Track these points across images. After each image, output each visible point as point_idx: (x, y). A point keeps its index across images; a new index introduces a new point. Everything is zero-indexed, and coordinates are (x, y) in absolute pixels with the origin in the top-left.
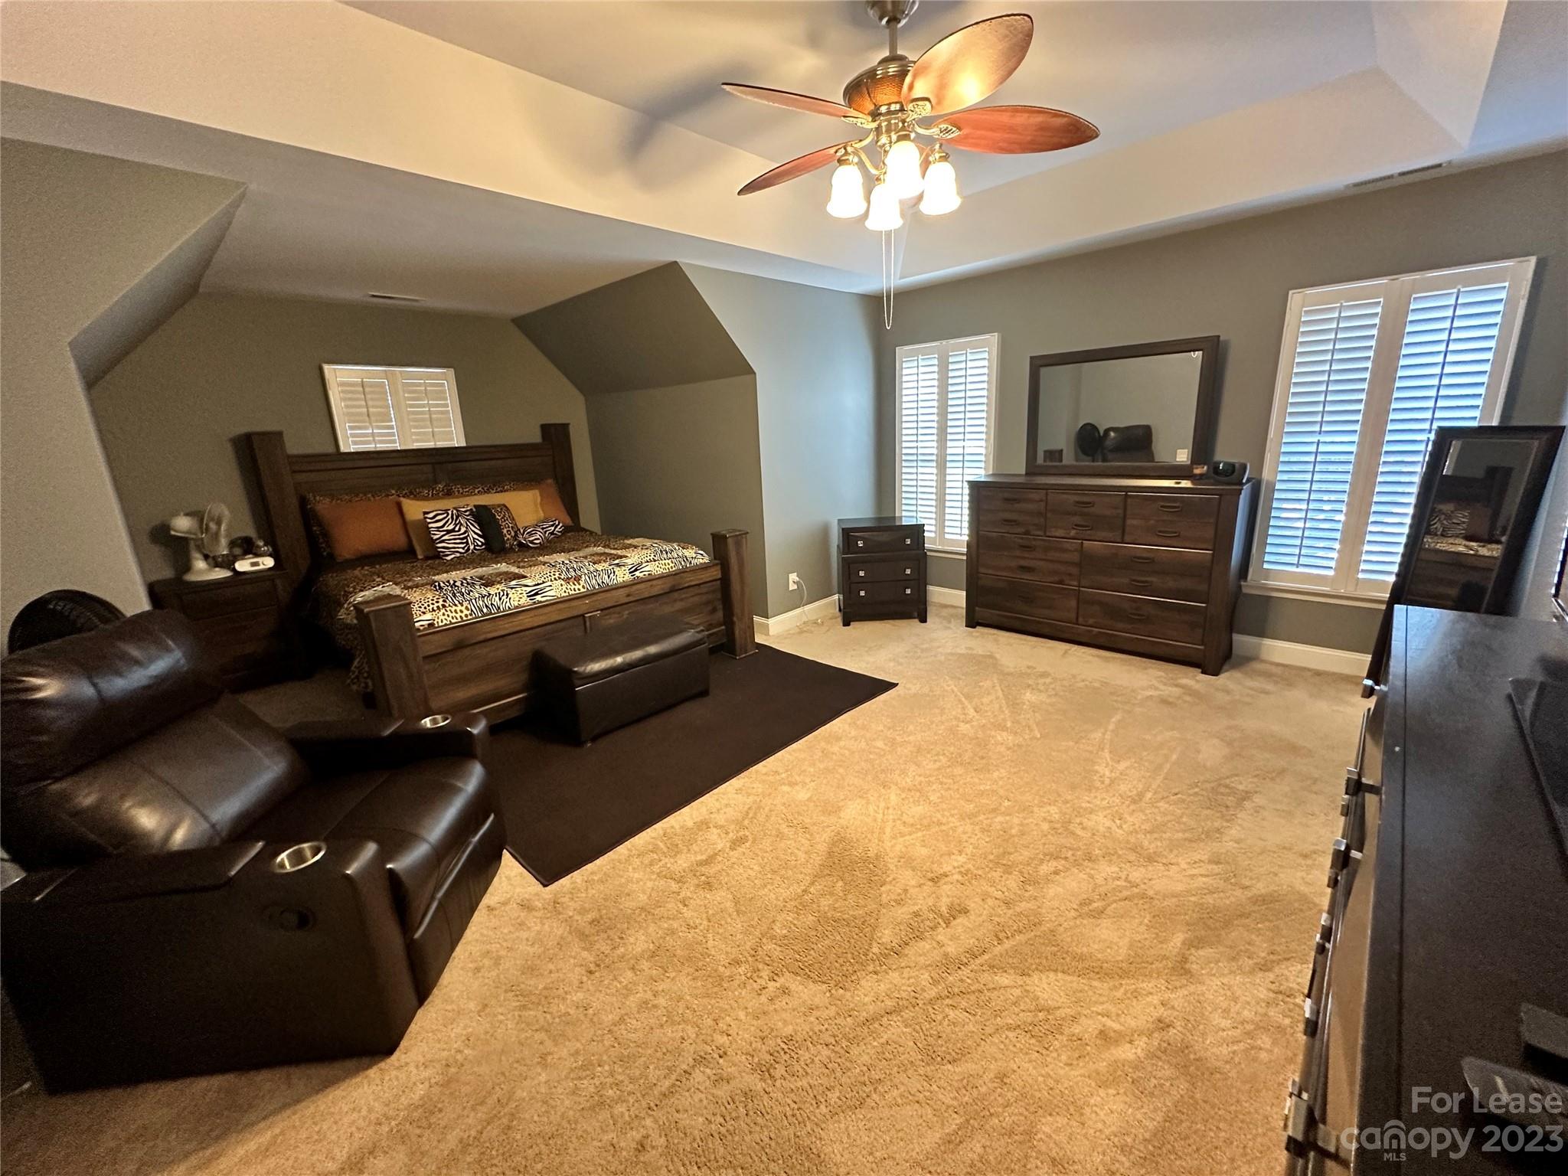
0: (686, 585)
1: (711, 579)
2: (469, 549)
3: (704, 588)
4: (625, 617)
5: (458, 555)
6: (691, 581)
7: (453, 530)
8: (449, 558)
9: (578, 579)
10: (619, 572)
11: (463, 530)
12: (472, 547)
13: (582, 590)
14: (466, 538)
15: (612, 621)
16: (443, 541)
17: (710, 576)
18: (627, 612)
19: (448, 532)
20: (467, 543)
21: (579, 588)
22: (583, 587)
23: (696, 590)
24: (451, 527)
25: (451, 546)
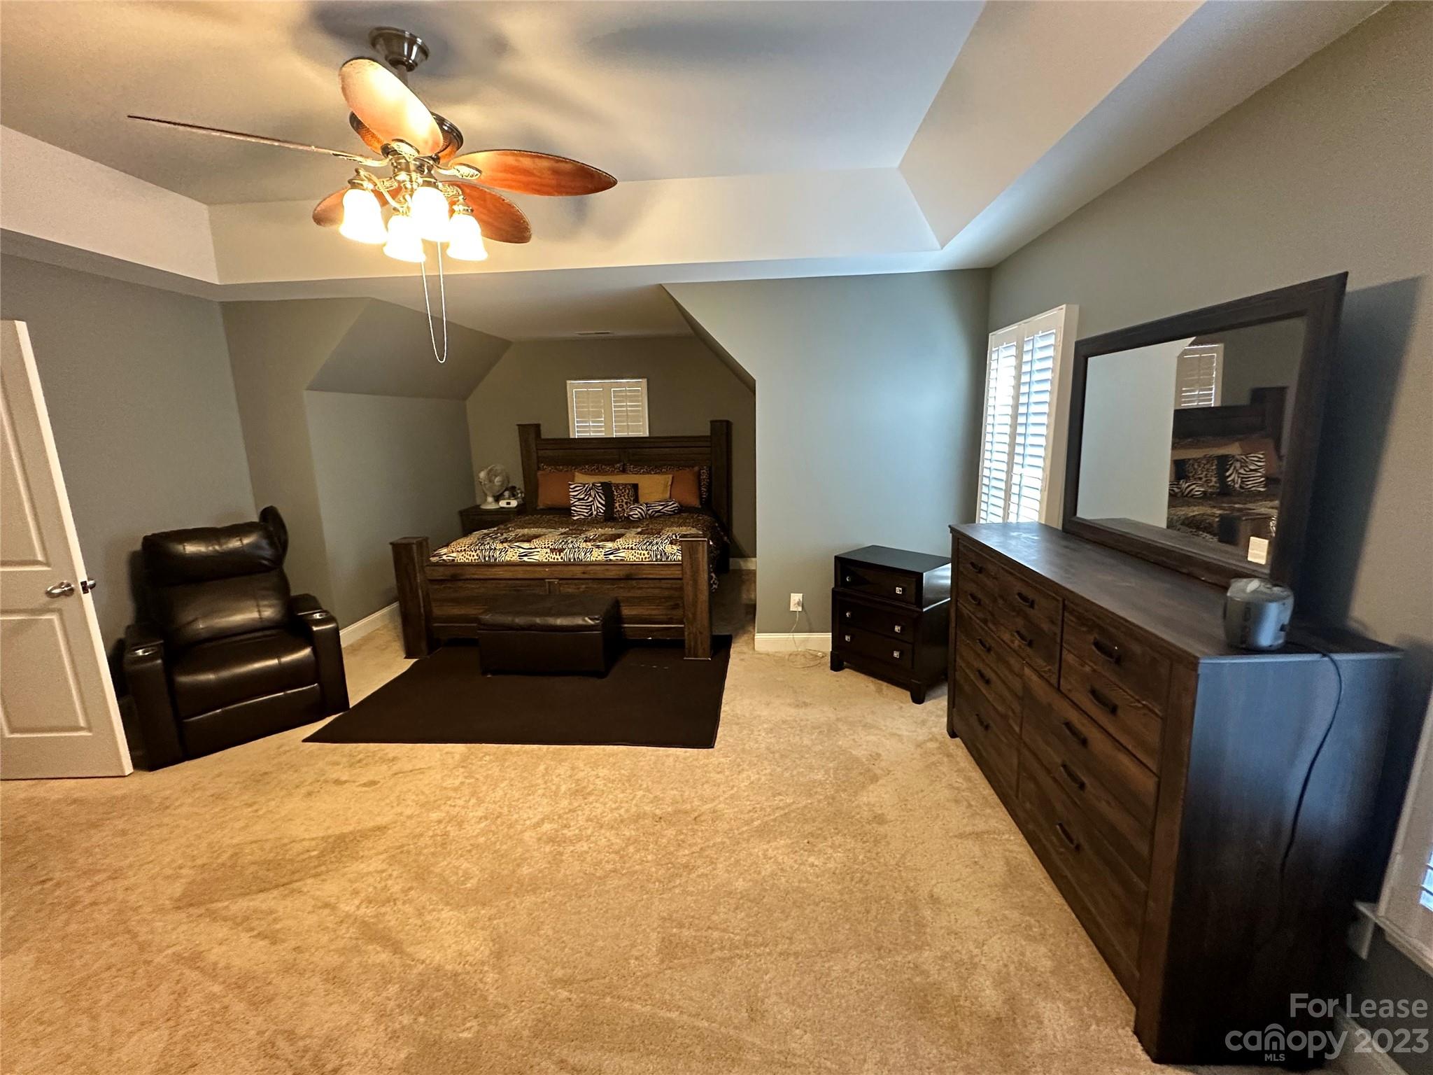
0: (644, 576)
1: (672, 577)
2: (592, 514)
3: (664, 584)
4: (581, 590)
5: (583, 517)
6: (650, 574)
7: (583, 499)
8: (575, 518)
9: (561, 551)
10: (596, 552)
11: (591, 499)
12: (595, 513)
13: (560, 560)
14: (591, 506)
15: (570, 590)
16: (574, 506)
17: (672, 574)
18: (584, 586)
19: (579, 499)
20: (591, 509)
21: (557, 558)
22: (562, 558)
23: (657, 584)
24: (582, 497)
25: (579, 511)
